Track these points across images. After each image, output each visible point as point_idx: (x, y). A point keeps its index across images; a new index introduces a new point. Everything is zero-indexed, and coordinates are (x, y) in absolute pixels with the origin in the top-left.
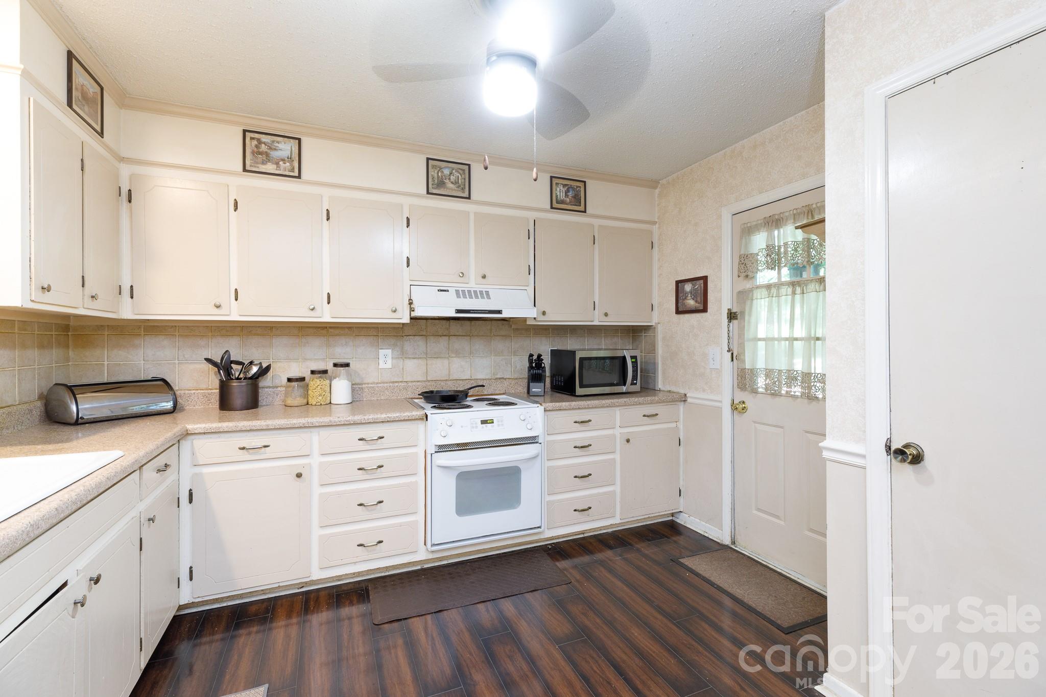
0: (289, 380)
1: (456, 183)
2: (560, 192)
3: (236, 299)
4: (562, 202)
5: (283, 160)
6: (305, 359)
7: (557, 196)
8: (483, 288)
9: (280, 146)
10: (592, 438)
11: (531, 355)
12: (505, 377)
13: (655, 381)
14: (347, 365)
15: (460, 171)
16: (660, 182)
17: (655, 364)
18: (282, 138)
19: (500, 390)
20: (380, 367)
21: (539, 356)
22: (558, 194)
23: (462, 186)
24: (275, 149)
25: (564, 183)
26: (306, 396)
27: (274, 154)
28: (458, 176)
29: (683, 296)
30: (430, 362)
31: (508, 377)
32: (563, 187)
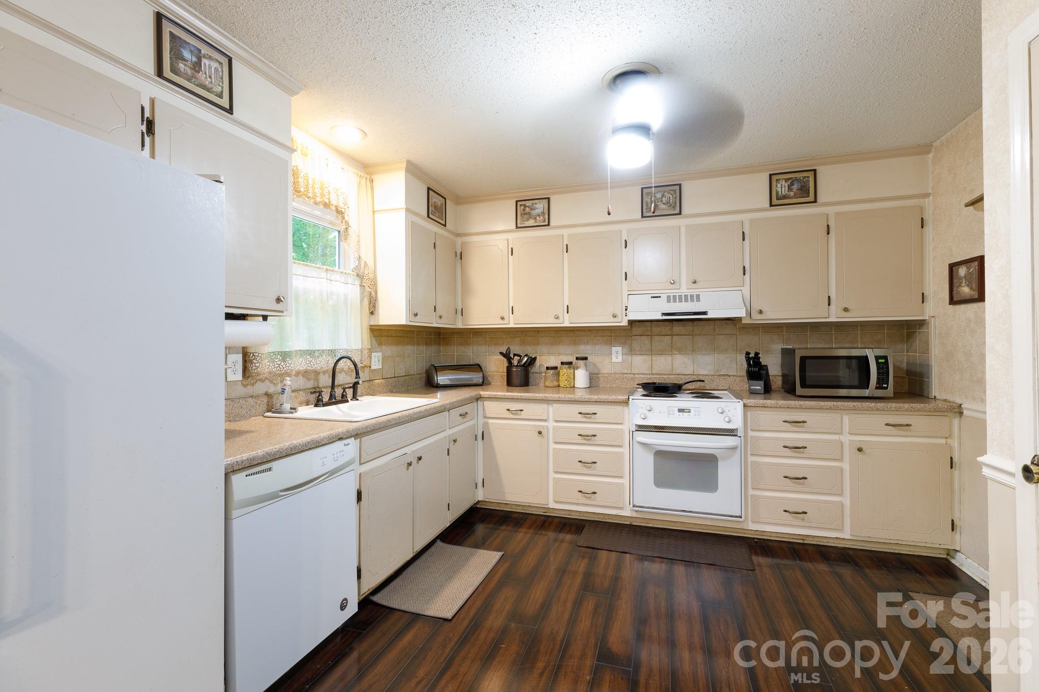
0: (548, 368)
1: (667, 203)
2: (782, 187)
3: (512, 314)
4: (785, 197)
5: (539, 215)
6: (560, 354)
7: (777, 193)
8: (694, 292)
9: (537, 206)
10: (807, 440)
11: (748, 353)
12: (730, 374)
13: (928, 387)
14: (586, 359)
15: (671, 192)
16: (934, 144)
17: (928, 367)
18: (538, 201)
19: (723, 386)
20: (613, 361)
21: (757, 354)
22: (779, 190)
23: (673, 205)
24: (534, 209)
25: (786, 178)
26: (558, 380)
27: (534, 212)
28: (670, 197)
29: (957, 282)
30: (654, 358)
31: (733, 374)
32: (785, 182)
